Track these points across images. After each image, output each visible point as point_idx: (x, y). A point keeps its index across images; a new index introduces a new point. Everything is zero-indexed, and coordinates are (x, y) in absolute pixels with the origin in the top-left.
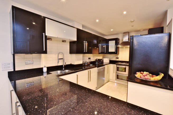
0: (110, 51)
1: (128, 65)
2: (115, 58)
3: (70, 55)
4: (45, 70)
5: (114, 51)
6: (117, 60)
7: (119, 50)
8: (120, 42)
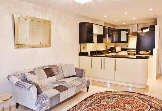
0: (121, 40)
1: (135, 51)
2: (126, 46)
3: (97, 44)
4: (90, 53)
5: (126, 40)
6: (128, 48)
7: (129, 39)
8: (131, 32)
